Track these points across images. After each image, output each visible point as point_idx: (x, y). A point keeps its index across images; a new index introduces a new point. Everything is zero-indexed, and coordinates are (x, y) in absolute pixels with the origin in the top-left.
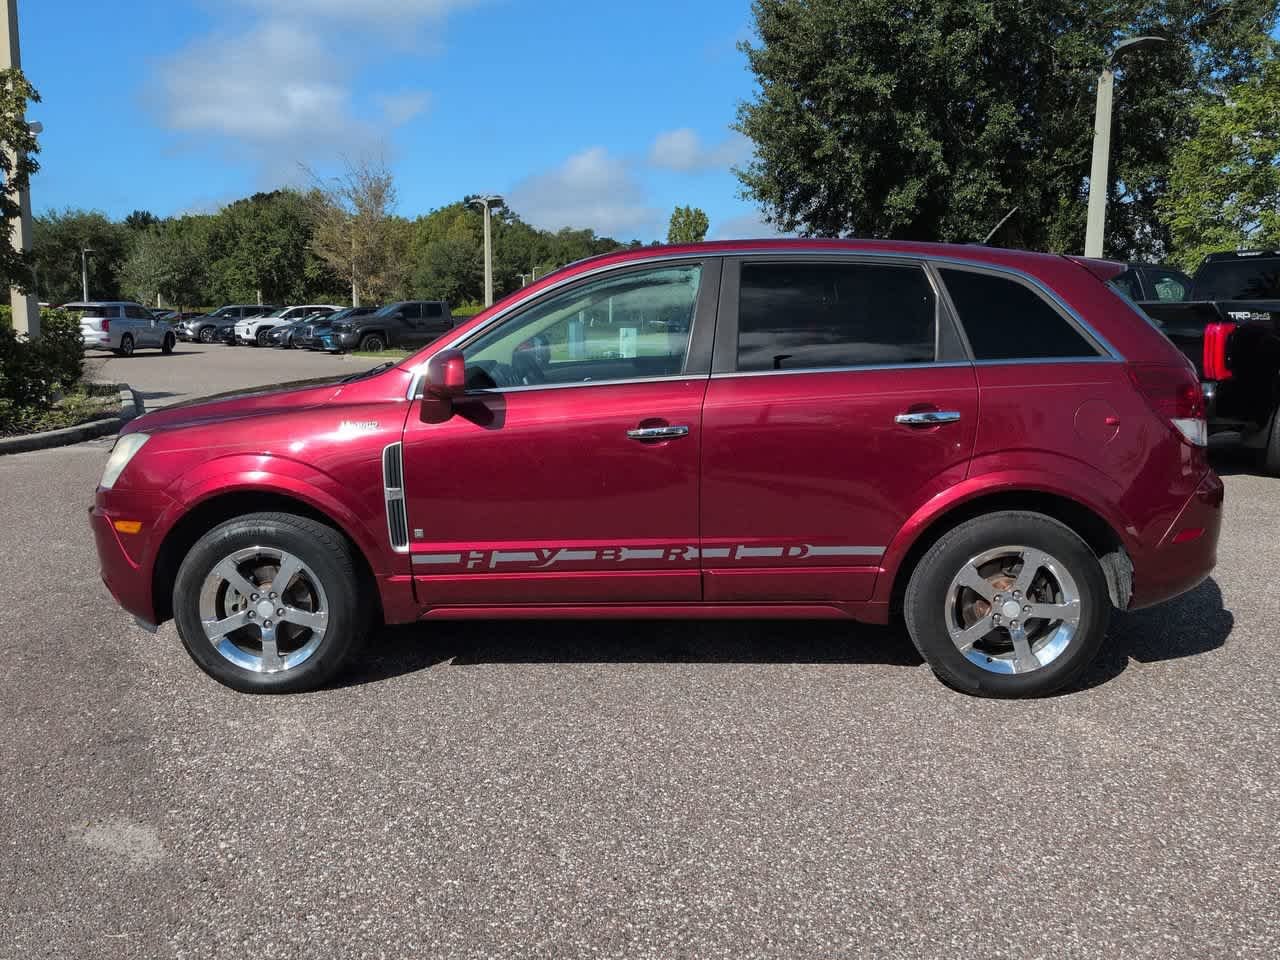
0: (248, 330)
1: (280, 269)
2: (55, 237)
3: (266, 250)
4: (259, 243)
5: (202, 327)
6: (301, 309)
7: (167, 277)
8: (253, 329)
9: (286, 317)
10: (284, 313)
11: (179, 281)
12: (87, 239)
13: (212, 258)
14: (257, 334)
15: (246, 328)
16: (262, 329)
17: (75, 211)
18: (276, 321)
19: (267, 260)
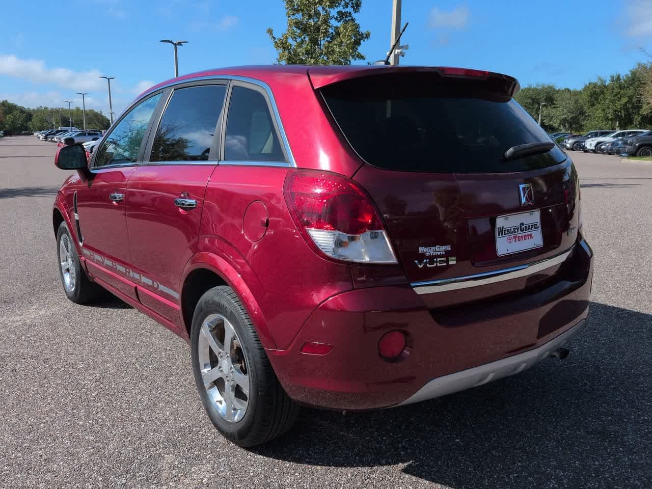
0: (591, 144)
1: (627, 110)
2: (529, 98)
3: (619, 99)
4: (616, 95)
5: (575, 143)
6: (625, 132)
7: (566, 116)
8: (594, 143)
9: (614, 137)
10: (614, 134)
11: (571, 118)
12: (544, 98)
13: (591, 105)
14: (595, 147)
15: (590, 143)
16: (599, 143)
17: (541, 84)
18: (609, 139)
19: (619, 105)
